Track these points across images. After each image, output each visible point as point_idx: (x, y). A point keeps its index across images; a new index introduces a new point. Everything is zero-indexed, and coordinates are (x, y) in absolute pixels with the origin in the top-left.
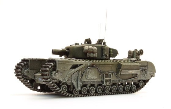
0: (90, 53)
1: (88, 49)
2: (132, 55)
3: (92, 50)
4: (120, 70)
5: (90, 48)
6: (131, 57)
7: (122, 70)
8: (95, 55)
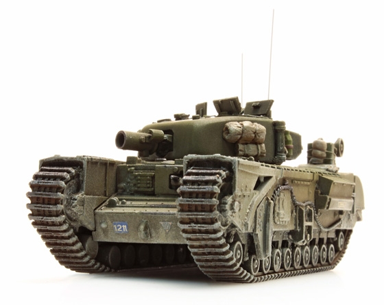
0: (246, 144)
1: (243, 131)
2: (325, 155)
3: (255, 133)
4: (328, 197)
5: (248, 127)
6: (322, 161)
7: (333, 199)
8: (261, 147)
